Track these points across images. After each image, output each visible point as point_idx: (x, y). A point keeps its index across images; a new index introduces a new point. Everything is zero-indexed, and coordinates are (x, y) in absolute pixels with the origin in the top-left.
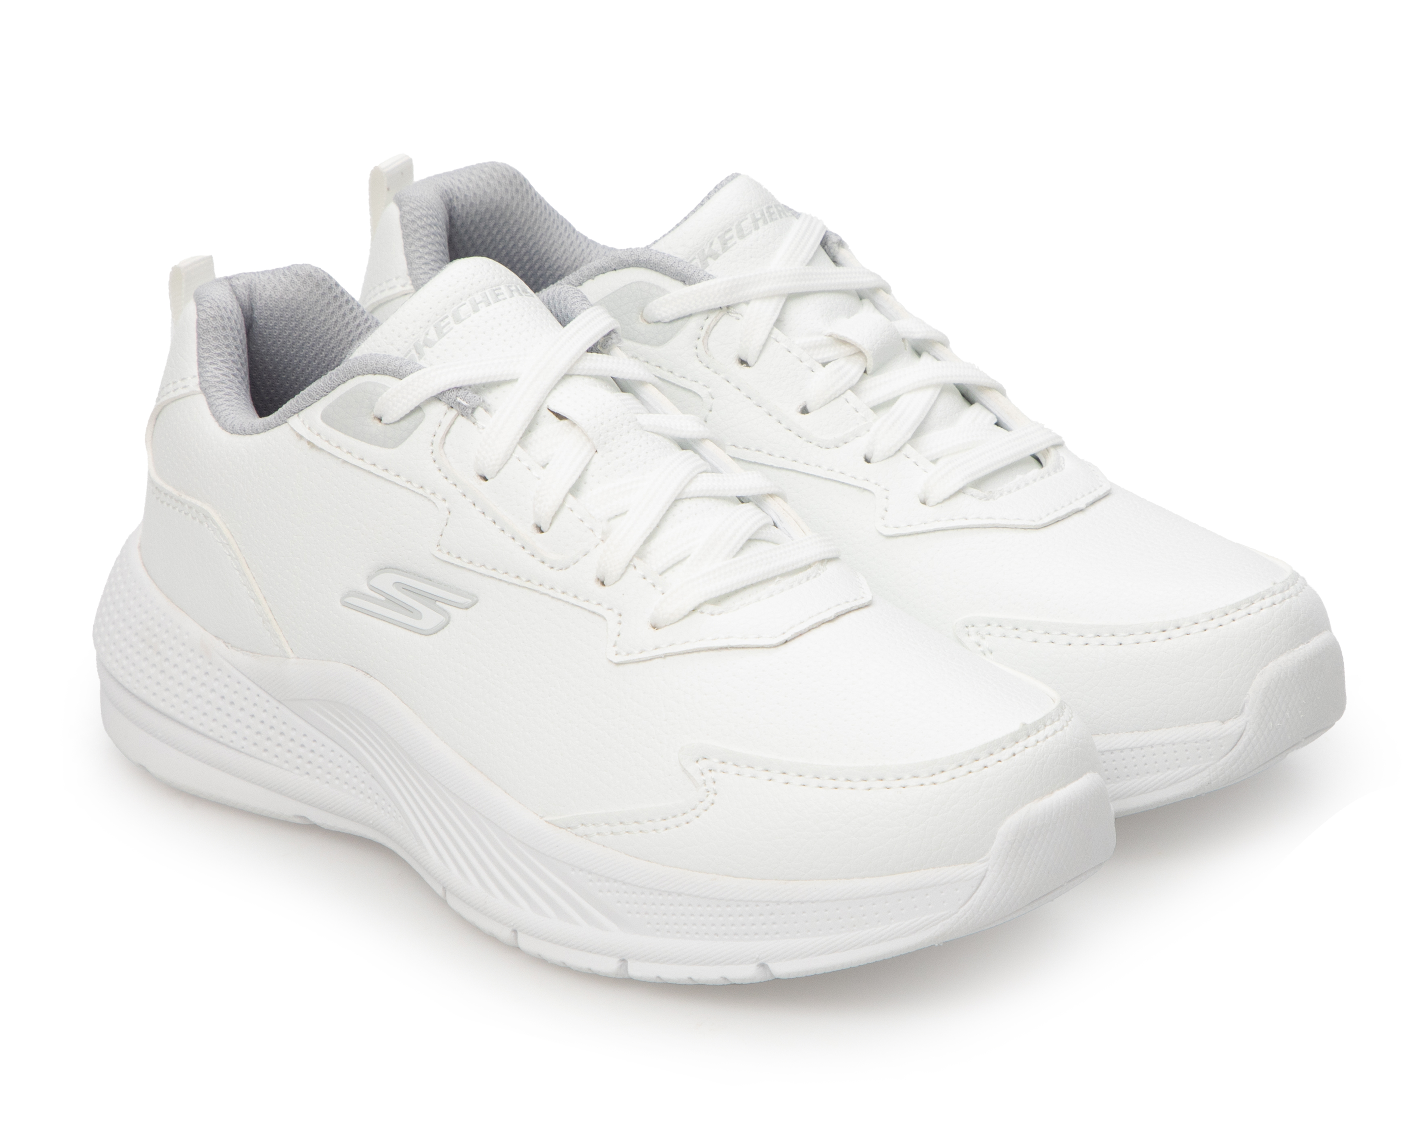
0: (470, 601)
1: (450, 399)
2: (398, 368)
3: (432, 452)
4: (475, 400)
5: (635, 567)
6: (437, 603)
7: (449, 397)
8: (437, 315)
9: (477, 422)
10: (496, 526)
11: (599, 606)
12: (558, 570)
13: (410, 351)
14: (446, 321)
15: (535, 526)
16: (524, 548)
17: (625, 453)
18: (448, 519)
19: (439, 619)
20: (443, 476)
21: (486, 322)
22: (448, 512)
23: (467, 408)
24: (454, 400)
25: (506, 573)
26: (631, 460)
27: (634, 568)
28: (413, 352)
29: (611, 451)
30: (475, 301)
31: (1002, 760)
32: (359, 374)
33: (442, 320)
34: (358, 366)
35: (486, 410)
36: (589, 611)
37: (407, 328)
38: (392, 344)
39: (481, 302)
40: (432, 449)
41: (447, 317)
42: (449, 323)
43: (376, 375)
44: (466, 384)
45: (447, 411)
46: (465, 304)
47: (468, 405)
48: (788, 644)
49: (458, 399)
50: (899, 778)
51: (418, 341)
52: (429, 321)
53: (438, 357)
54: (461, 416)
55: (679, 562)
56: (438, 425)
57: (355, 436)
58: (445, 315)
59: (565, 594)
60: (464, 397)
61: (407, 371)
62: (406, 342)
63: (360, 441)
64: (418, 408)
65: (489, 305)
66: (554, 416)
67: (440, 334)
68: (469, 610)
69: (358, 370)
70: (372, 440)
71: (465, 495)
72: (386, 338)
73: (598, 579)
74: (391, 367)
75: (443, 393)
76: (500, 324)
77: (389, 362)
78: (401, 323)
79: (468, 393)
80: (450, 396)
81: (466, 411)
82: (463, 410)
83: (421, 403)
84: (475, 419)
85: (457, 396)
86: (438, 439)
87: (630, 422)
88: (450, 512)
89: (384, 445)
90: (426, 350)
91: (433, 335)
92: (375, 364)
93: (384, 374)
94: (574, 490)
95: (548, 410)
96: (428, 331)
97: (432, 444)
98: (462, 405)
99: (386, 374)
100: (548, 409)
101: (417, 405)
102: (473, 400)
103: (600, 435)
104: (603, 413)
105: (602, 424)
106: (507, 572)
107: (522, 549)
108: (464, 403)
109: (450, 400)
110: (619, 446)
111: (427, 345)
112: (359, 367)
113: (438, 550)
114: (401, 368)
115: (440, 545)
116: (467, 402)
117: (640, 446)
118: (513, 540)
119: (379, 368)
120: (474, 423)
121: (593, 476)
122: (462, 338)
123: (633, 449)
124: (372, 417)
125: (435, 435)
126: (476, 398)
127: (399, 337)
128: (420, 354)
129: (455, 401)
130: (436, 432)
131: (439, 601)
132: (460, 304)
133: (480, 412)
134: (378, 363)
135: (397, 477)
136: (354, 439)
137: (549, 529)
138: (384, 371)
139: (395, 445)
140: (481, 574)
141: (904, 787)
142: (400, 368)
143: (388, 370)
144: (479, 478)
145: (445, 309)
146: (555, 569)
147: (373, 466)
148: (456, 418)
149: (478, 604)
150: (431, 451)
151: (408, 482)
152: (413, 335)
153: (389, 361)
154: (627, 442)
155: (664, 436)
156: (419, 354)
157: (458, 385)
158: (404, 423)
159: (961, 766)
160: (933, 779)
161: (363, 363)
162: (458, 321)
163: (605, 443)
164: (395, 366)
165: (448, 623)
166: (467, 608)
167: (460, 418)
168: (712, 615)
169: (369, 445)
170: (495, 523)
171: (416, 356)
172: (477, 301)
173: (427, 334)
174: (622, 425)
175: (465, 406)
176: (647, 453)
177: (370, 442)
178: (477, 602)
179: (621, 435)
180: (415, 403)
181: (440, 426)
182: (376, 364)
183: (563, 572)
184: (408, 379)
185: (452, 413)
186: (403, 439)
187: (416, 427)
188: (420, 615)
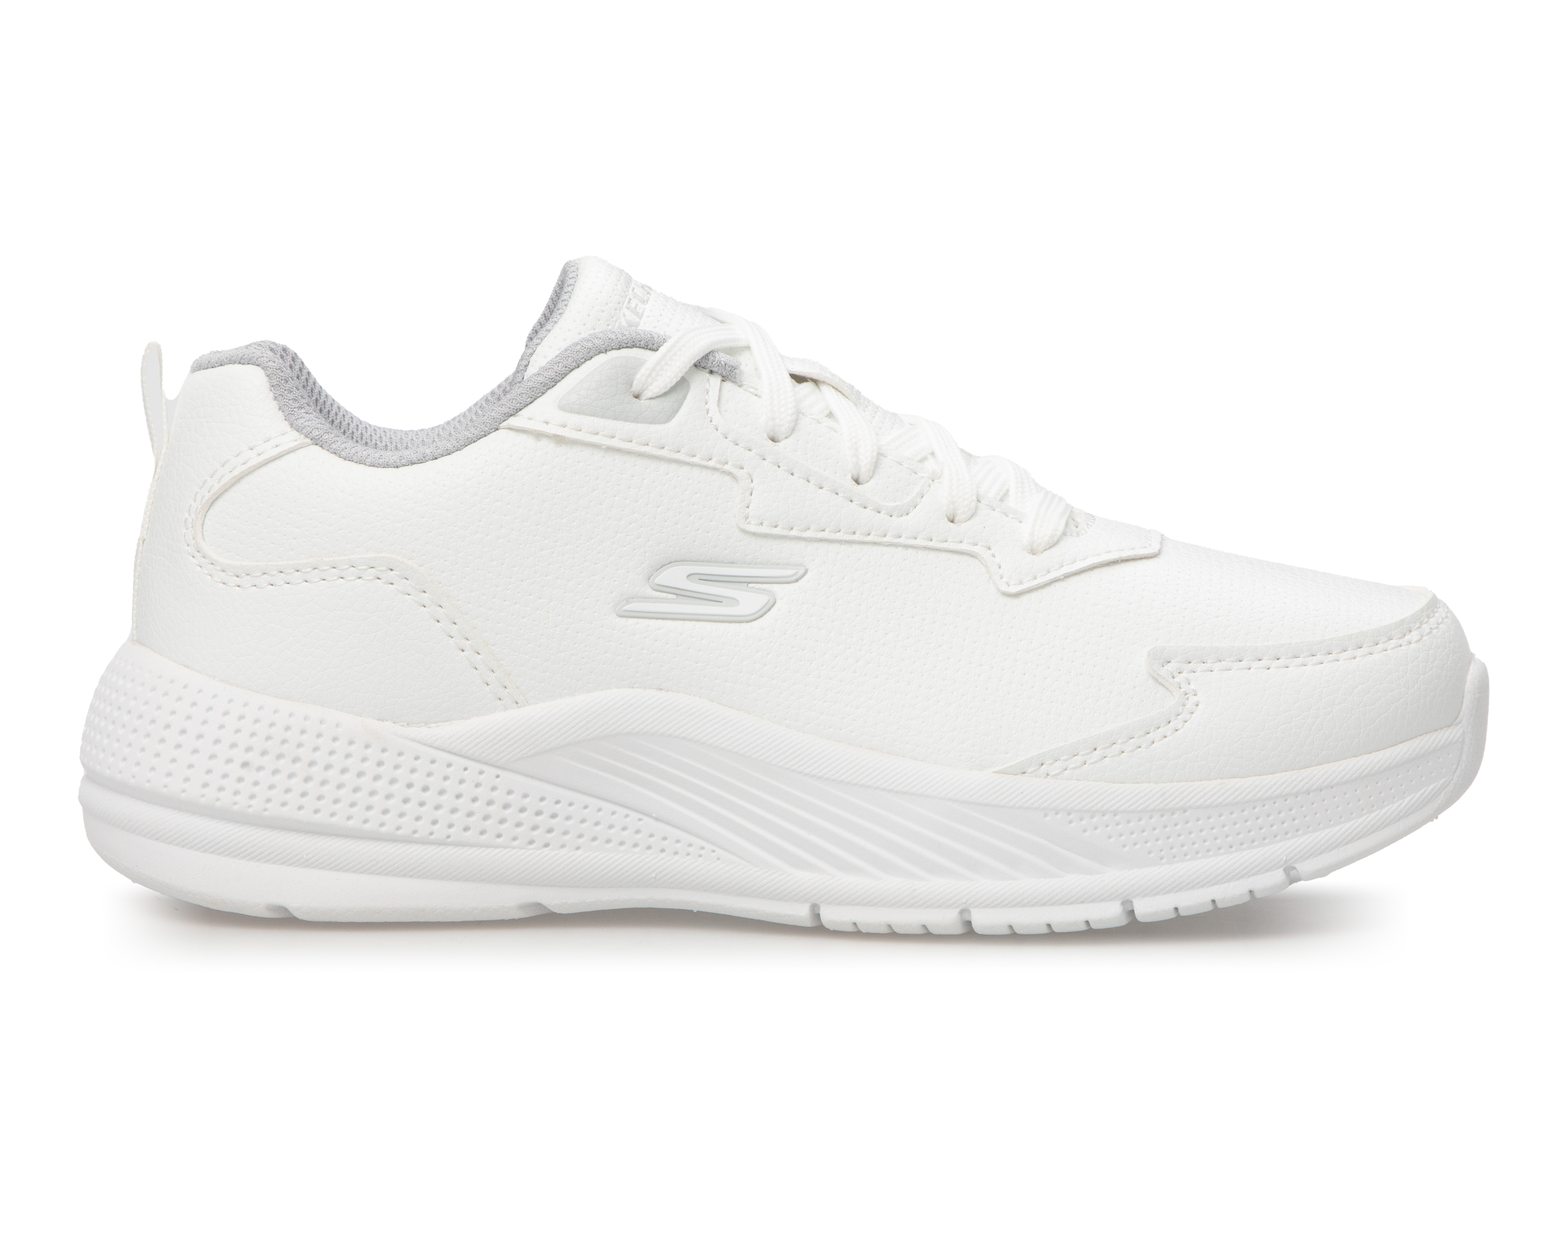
0: (797, 573)
1: (707, 366)
3: (711, 421)
6: (752, 585)
7: (705, 365)
9: (744, 383)
10: (811, 484)
11: (962, 543)
12: (899, 517)
15: (853, 478)
16: (851, 501)
18: (751, 489)
19: (763, 600)
20: (730, 442)
22: (749, 482)
24: (710, 368)
25: (838, 532)
32: (599, 353)
36: (950, 552)
40: (710, 417)
43: (622, 350)
45: (709, 377)
52: (617, 304)
54: (725, 381)
56: (707, 394)
57: (616, 418)
59: (917, 539)
63: (623, 422)
64: (683, 380)
68: (800, 581)
70: (638, 418)
71: (764, 459)
73: (947, 517)
75: (699, 362)
80: (705, 363)
81: (730, 378)
82: (727, 377)
83: (684, 375)
84: (740, 383)
85: (711, 363)
86: (711, 407)
88: (752, 480)
89: (654, 422)
93: (633, 346)
97: (708, 412)
99: (635, 346)
106: (838, 530)
108: (721, 371)
113: (747, 523)
115: (748, 517)
116: (724, 370)
118: (837, 495)
120: (741, 386)
124: (629, 396)
125: (707, 402)
129: (712, 369)
130: (708, 399)
131: (753, 583)
135: (678, 453)
137: (870, 479)
139: (668, 419)
140: (806, 539)
144: (770, 440)
146: (896, 515)
147: (645, 446)
148: (721, 383)
149: (809, 573)
150: (710, 419)
151: (690, 456)
165: (774, 603)
166: (795, 582)
167: (726, 383)
170: (808, 481)
177: (635, 420)
178: (807, 571)
183: (905, 518)
184: (662, 350)
185: (715, 380)
186: (675, 412)
187: (685, 397)
188: (734, 601)
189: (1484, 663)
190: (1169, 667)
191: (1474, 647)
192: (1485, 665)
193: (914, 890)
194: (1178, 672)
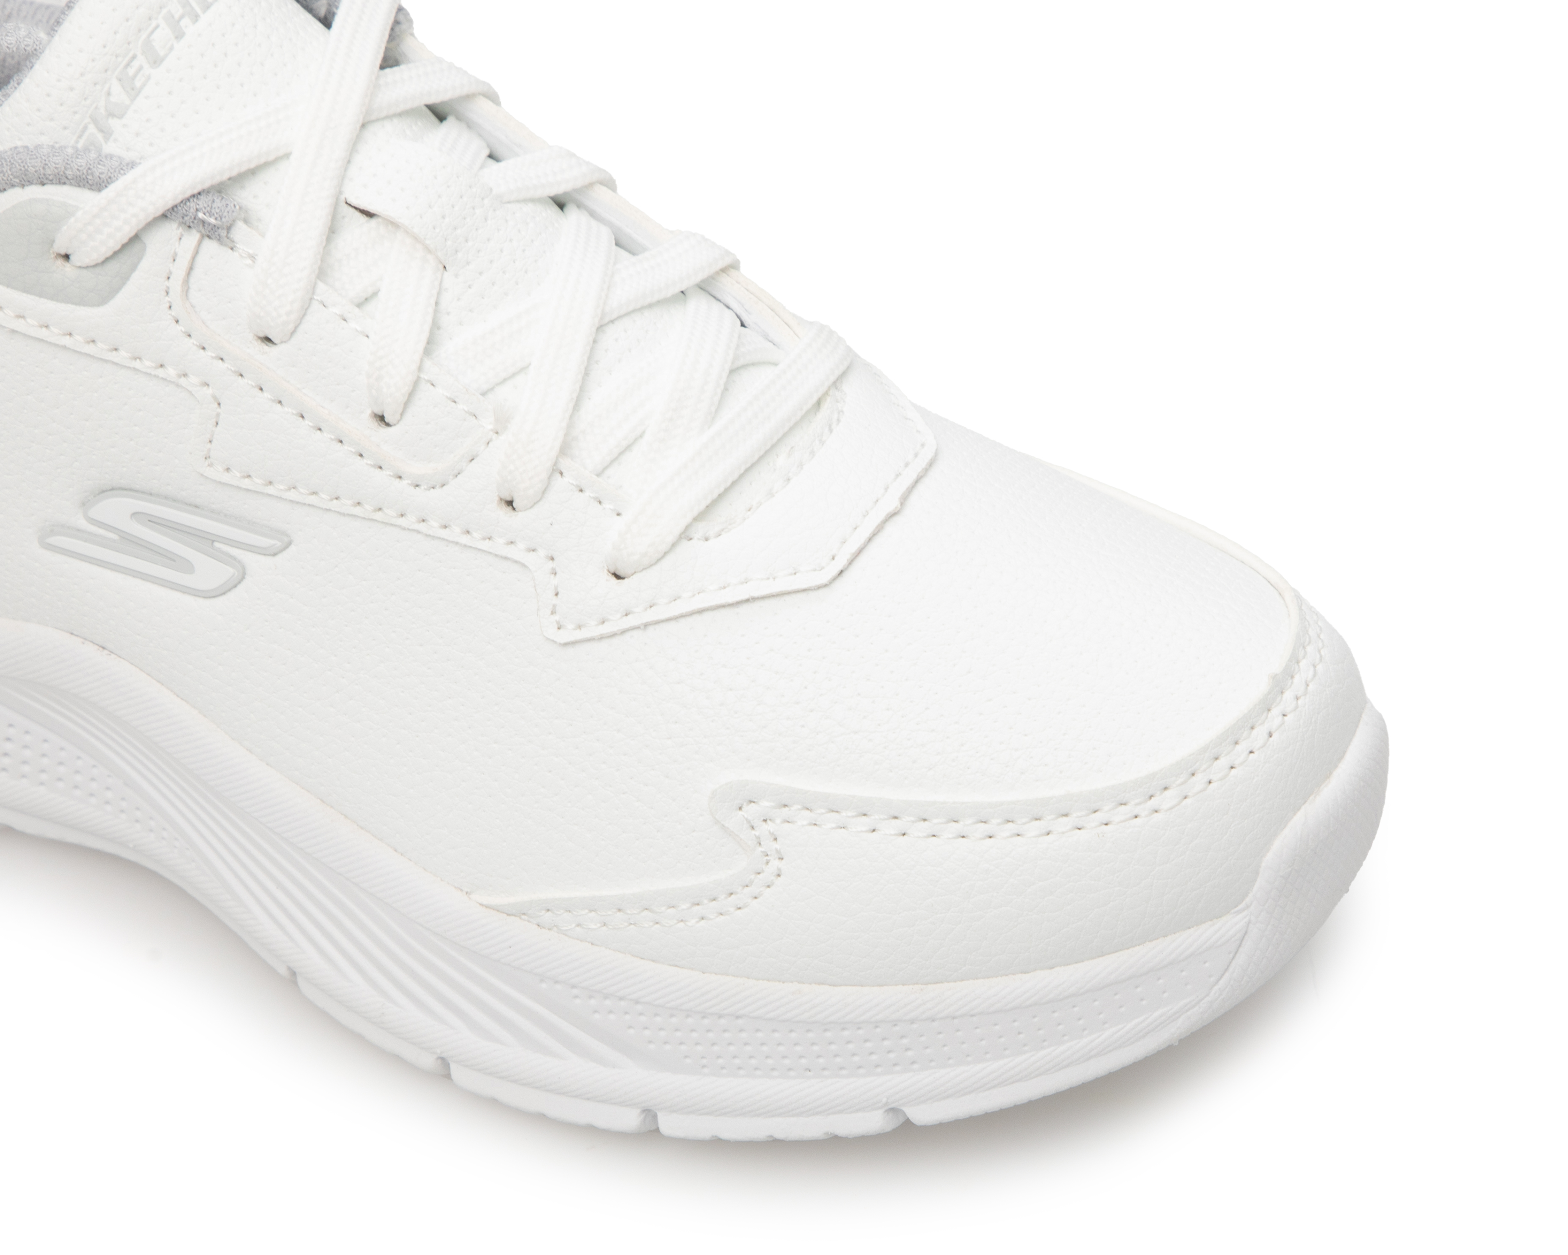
0: (279, 544)
1: (187, 216)
2: (85, 172)
3: (170, 307)
4: (228, 212)
5: (561, 473)
6: (217, 545)
7: (183, 214)
8: (117, 56)
9: (238, 246)
10: (307, 422)
11: (513, 546)
12: (428, 489)
13: (85, 128)
14: (136, 64)
15: (373, 415)
16: (361, 455)
17: (491, 262)
18: (218, 415)
19: (227, 572)
20: (197, 345)
21: (202, 55)
22: (216, 405)
23: (218, 228)
24: (193, 217)
25: (337, 499)
26: (504, 272)
27: (560, 475)
28: (92, 129)
29: (468, 263)
30: (173, 17)
31: (1254, 750)
32: (13, 186)
33: (128, 65)
34: (10, 173)
35: (246, 221)
36: (496, 555)
37: (72, 89)
38: (52, 119)
39: (182, 17)
40: (170, 302)
41: (134, 57)
42: (141, 68)
43: (46, 187)
44: (206, 185)
45: (183, 233)
46: (157, 27)
47: (219, 223)
48: (845, 575)
49: (200, 215)
50: (1096, 809)
51: (96, 108)
52: (106, 71)
53: (137, 134)
54: (207, 238)
55: (628, 448)
56: (172, 260)
57: (26, 290)
58: (131, 54)
59: (447, 529)
60: (208, 209)
61: (102, 176)
62: (75, 113)
63: (37, 298)
64: (135, 238)
65: (197, 20)
66: (358, 214)
67: (134, 92)
68: (280, 556)
69: (11, 180)
70: (58, 295)
71: (241, 375)
72: (39, 110)
73: (501, 499)
74: (71, 173)
75: (174, 208)
76: (226, 55)
77: (67, 164)
78: (59, 80)
79: (213, 201)
80: (184, 211)
81: (216, 233)
82: (212, 232)
83: (138, 231)
84: (233, 242)
85: (197, 210)
86: (176, 284)
87: (483, 199)
88: (219, 404)
89: (81, 302)
90: (114, 123)
91: (118, 94)
92: (41, 169)
93: (61, 183)
94: (430, 347)
95: (346, 205)
96: (110, 88)
97: (167, 293)
98: (209, 224)
99: (64, 183)
100: (346, 203)
101: (132, 234)
102: (225, 214)
103: (446, 240)
104: (439, 196)
105: (443, 217)
106: (339, 497)
107: (359, 458)
108: (212, 220)
109: (186, 218)
110: (479, 251)
111: (111, 115)
112: (12, 175)
113: (209, 465)
114: (90, 171)
115: (209, 457)
116: (216, 219)
117: (511, 240)
118: (340, 444)
119: (50, 175)
120: (232, 249)
121: (448, 314)
122: (170, 93)
123: (501, 251)
124: (53, 256)
125: (169, 278)
126: (229, 207)
127: (61, 105)
128: (107, 134)
129: (195, 218)
130: (170, 273)
131: (218, 542)
132: (150, 29)
133: (240, 231)
134: (47, 167)
135: (114, 352)
136: (25, 295)
137: (399, 421)
138: (59, 179)
139: (103, 300)
140: (291, 501)
141: (1106, 824)
142: (87, 171)
143: (67, 178)
144: (259, 341)
145: (129, 43)
146: (422, 487)
147: (68, 336)
148: (200, 243)
149: (292, 548)
150: (168, 305)
151: (135, 359)
152: (85, 99)
153: (66, 161)
154: (488, 240)
155: (533, 200)
156: (102, 131)
157: (196, 191)
158: (113, 267)
159: (1193, 775)
160: (1153, 803)
161: (19, 167)
162: (155, 62)
163: (456, 251)
164: (78, 170)
165: (243, 578)
166: (275, 555)
167: (207, 242)
168: (707, 539)
169: (54, 302)
170: (303, 417)
171: (100, 136)
172: (177, 16)
173: (109, 94)
174: (474, 209)
175: (215, 226)
176: (524, 251)
177: (54, 297)
178: (289, 544)
179: (477, 229)
180: (127, 232)
181: (174, 260)
182: (44, 168)
183: (438, 491)
184: (109, 192)
185: (192, 238)
186: (114, 291)
187: (134, 268)
188: (187, 567)
189: (1380, 714)
190: (750, 811)
191: (1371, 692)
192: (1383, 720)
193: (383, 1014)
194: (762, 819)
